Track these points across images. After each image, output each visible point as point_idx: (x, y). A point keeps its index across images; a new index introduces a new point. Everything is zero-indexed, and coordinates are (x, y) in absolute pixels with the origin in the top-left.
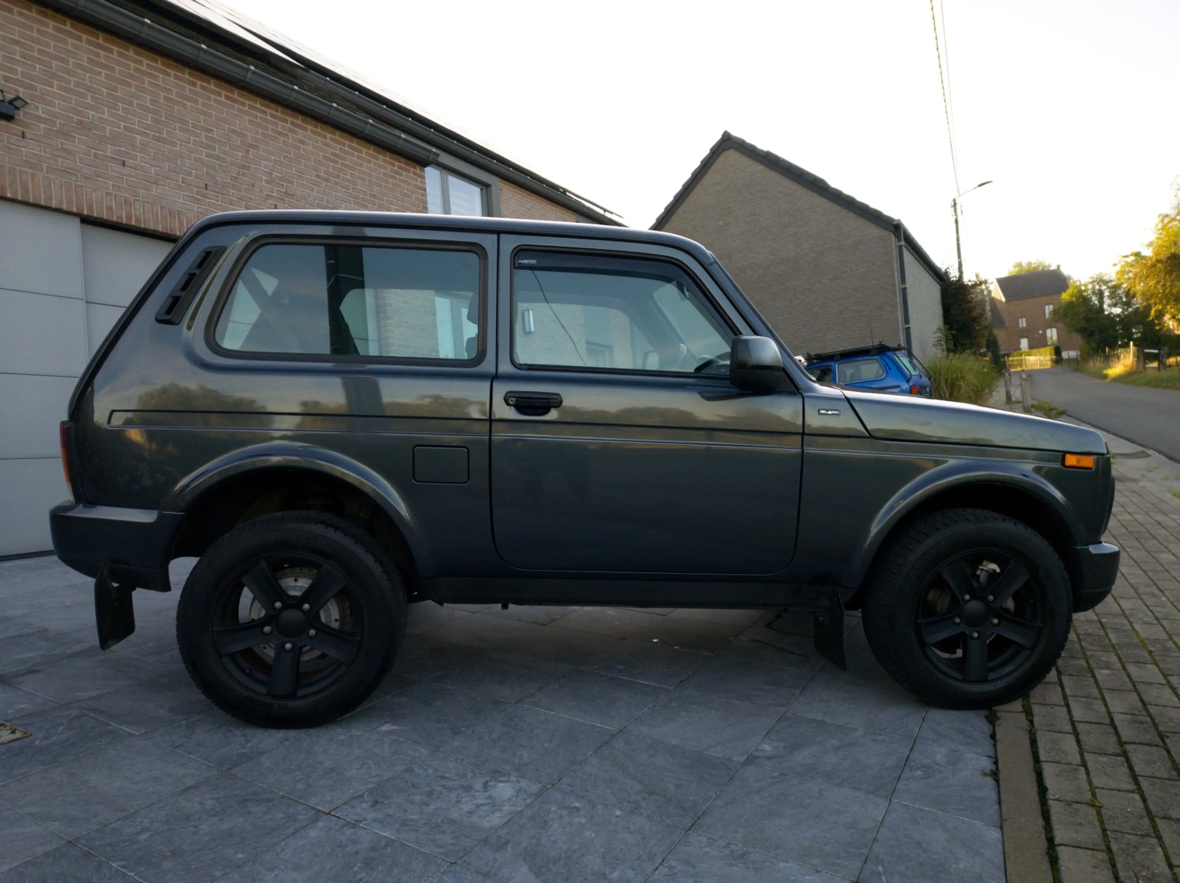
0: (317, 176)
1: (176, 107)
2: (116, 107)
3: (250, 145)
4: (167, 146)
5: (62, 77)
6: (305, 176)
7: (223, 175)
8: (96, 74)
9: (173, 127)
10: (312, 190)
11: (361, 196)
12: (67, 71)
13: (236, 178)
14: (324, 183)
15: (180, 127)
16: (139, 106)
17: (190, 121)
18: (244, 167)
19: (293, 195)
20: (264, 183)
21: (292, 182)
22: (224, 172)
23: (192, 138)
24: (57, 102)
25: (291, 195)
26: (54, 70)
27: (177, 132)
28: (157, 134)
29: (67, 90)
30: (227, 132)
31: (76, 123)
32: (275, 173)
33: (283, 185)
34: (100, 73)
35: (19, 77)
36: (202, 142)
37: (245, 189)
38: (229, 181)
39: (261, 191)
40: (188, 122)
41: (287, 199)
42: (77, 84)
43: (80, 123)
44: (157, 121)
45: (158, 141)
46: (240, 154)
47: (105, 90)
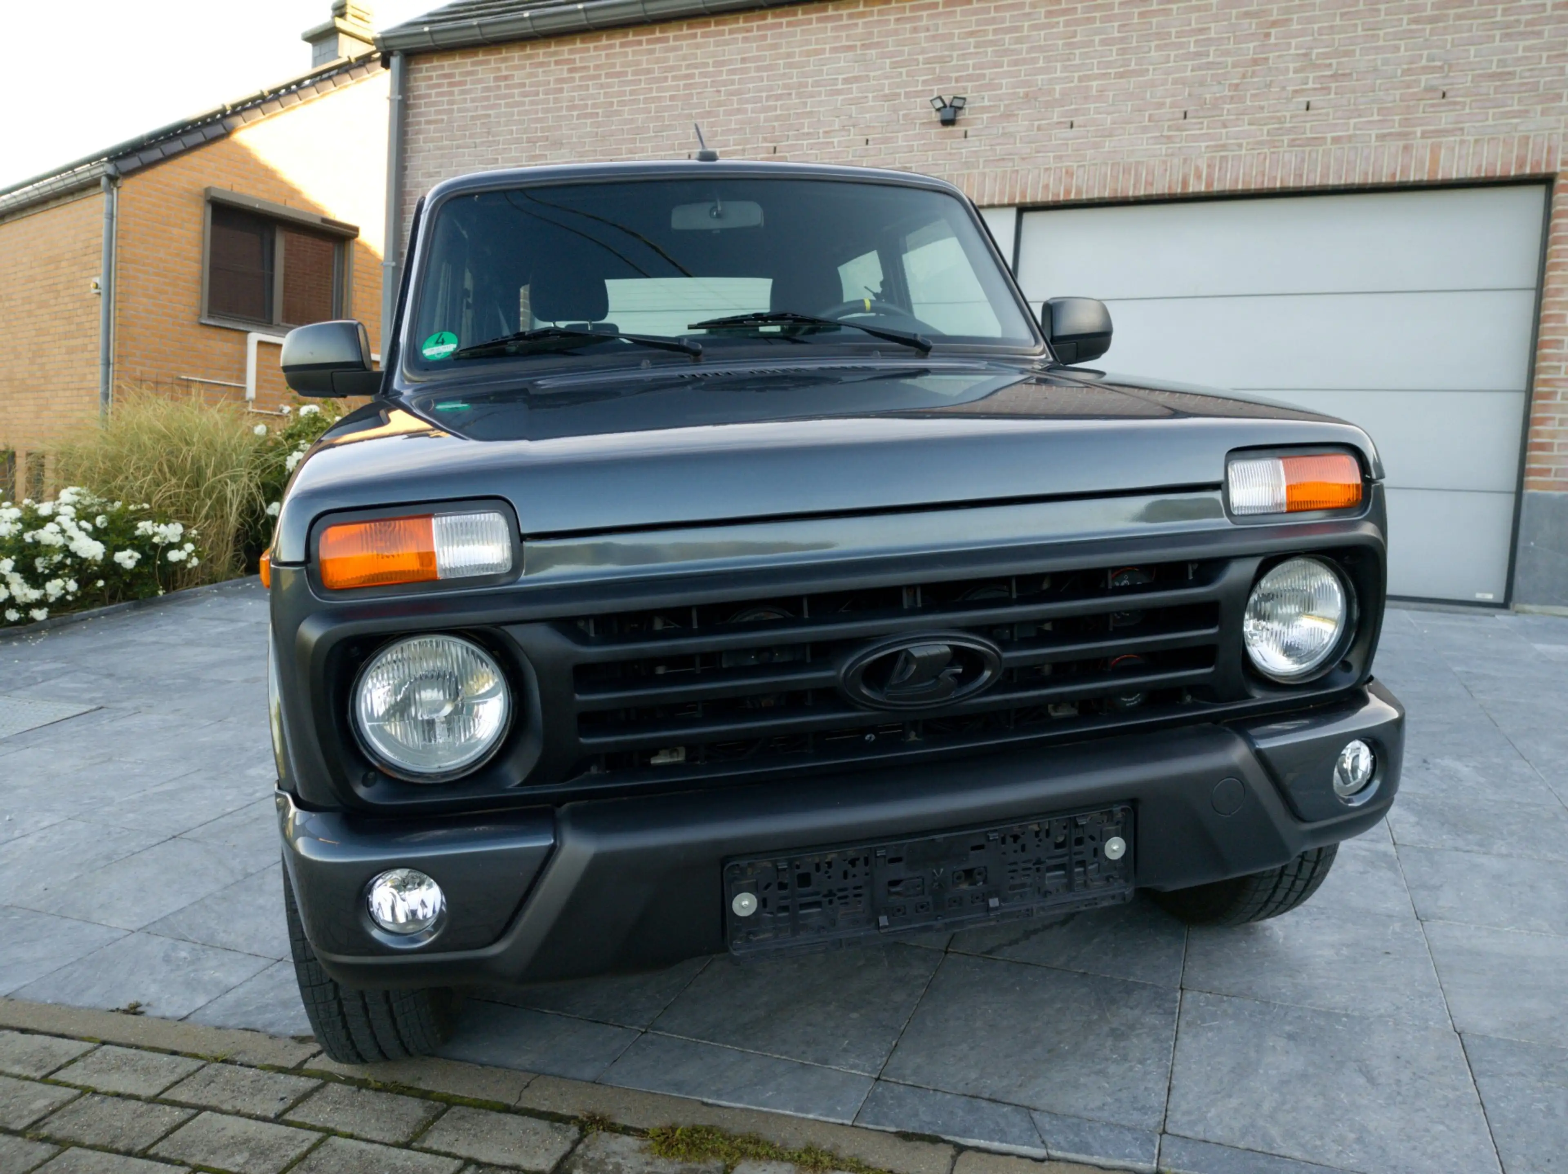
0: (1416, 21)
1: (1154, 20)
2: (1072, 57)
3: (1274, 24)
4: (1132, 80)
5: (1012, 50)
6: (1381, 33)
7: (1216, 88)
8: (1053, 27)
9: (1146, 49)
10: (1397, 48)
11: (1524, 18)
12: (1019, 41)
13: (1237, 85)
14: (1428, 27)
15: (1157, 46)
16: (1103, 42)
17: (1173, 30)
18: (1255, 62)
19: (1350, 74)
20: (1291, 75)
21: (1349, 54)
22: (1220, 83)
23: (1172, 54)
24: (1004, 81)
25: (1343, 75)
26: (1007, 46)
27: (1153, 53)
28: (1122, 70)
29: (1016, 63)
30: (1233, 21)
31: (1023, 98)
32: (1315, 51)
33: (1330, 65)
34: (1058, 23)
35: (971, 71)
36: (1189, 53)
37: (1253, 95)
38: (1226, 93)
39: (1284, 88)
40: (1169, 34)
41: (1333, 85)
42: (1031, 50)
43: (1027, 95)
44: (1123, 52)
45: (1121, 78)
46: (1251, 45)
47: (1060, 42)
